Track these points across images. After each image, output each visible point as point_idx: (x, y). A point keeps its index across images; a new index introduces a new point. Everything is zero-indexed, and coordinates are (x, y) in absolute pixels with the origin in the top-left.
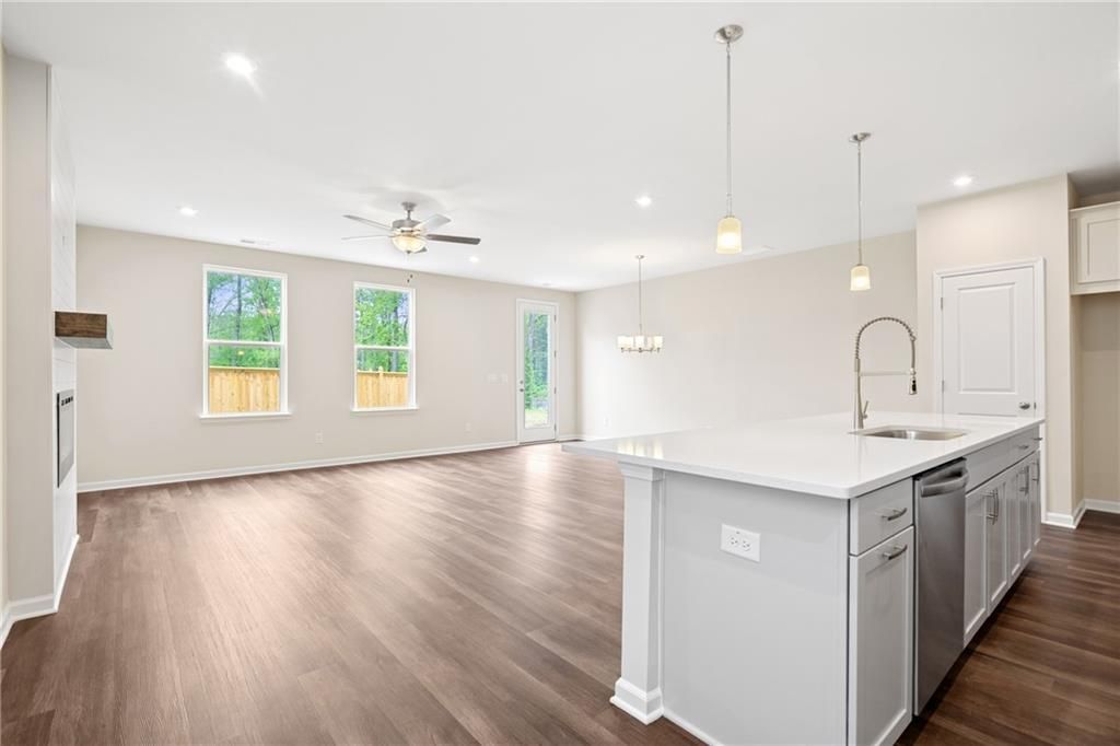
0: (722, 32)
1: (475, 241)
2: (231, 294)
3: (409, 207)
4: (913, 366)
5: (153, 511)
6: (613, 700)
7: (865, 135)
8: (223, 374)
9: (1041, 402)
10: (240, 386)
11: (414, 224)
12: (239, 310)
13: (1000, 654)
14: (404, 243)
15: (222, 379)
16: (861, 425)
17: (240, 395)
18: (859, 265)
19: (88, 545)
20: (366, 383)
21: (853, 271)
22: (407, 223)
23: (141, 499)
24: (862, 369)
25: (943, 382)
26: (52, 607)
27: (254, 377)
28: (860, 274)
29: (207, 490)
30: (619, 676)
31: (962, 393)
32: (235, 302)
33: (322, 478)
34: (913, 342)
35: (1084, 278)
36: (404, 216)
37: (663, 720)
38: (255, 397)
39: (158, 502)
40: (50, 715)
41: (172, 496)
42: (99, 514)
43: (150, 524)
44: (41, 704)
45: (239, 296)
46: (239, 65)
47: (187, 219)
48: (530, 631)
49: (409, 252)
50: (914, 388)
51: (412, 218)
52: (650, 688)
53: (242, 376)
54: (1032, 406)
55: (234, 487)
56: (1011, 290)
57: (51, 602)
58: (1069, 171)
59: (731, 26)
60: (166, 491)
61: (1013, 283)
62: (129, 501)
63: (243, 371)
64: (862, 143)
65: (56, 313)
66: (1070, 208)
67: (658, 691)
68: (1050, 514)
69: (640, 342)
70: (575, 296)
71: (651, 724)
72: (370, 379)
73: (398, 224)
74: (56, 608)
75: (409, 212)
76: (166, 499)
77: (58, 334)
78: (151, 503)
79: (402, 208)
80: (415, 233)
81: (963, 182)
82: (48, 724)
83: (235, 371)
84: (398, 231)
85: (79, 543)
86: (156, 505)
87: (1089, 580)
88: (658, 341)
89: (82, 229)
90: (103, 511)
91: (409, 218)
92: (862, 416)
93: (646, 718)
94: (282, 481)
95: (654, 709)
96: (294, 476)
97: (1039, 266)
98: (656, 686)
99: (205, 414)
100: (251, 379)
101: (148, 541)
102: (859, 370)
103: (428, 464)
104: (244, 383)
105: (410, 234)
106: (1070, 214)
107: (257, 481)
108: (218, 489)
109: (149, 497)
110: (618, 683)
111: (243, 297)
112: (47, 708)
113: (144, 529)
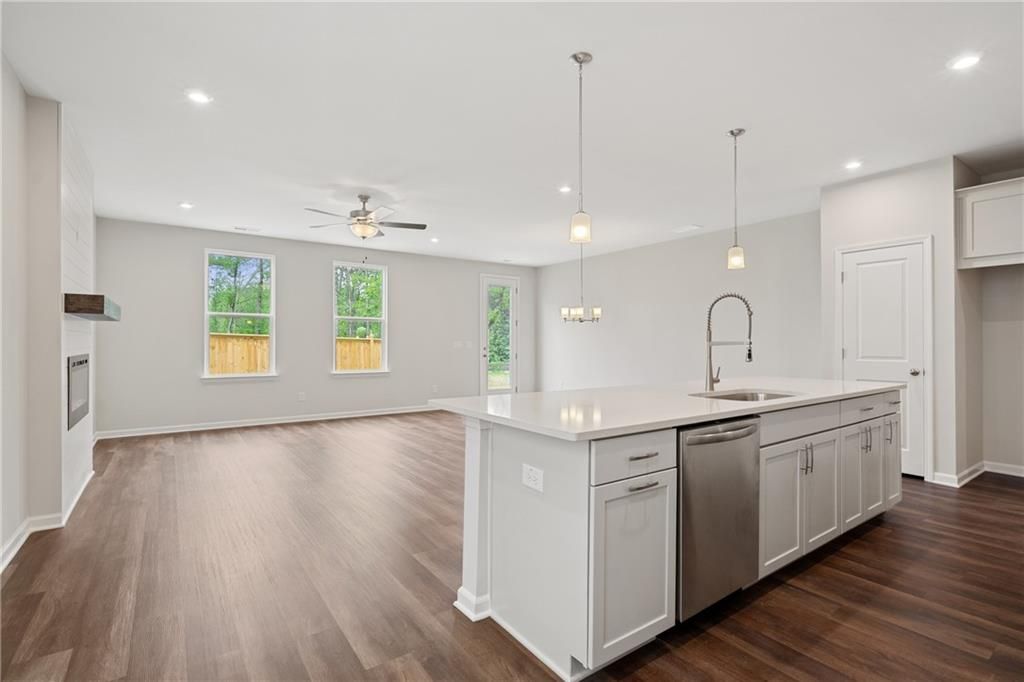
0: (575, 57)
1: (423, 227)
2: (255, 268)
3: (364, 199)
4: (750, 337)
5: (156, 454)
6: (456, 604)
7: (741, 131)
8: (235, 340)
9: (929, 369)
10: (249, 351)
11: (367, 213)
12: (261, 282)
13: (807, 586)
14: (358, 230)
15: (234, 345)
16: (712, 388)
17: (249, 359)
18: (736, 246)
19: (100, 479)
20: (359, 348)
21: (730, 251)
22: (362, 213)
23: (150, 445)
24: (713, 340)
25: (843, 350)
26: (60, 522)
27: (261, 343)
28: (736, 254)
29: (204, 438)
30: (461, 585)
31: (860, 360)
32: (258, 276)
33: (301, 430)
34: (750, 316)
35: (969, 253)
36: (359, 206)
37: (489, 619)
38: (262, 361)
39: (163, 448)
40: (41, 595)
41: (175, 442)
42: (114, 455)
43: (151, 465)
44: (38, 587)
45: (262, 270)
46: (198, 98)
47: (187, 212)
48: (415, 553)
49: (364, 238)
50: (750, 356)
51: (367, 209)
52: (479, 593)
53: (251, 342)
54: (921, 373)
55: (227, 437)
56: (903, 265)
57: (60, 520)
58: (955, 153)
59: (582, 53)
60: (171, 439)
61: (905, 259)
62: (140, 446)
63: (251, 337)
64: (738, 138)
65: (66, 295)
66: (956, 188)
67: (488, 596)
68: (937, 474)
69: (580, 312)
70: (536, 271)
71: (479, 622)
72: (362, 346)
73: (355, 214)
74: (63, 523)
75: (364, 203)
76: (170, 444)
77: (67, 311)
78: (157, 448)
79: (359, 199)
80: (369, 221)
81: (853, 166)
82: (38, 601)
83: (245, 338)
84: (355, 220)
85: (94, 477)
86: (161, 450)
87: (936, 532)
88: (597, 311)
89: (100, 221)
90: (118, 453)
91: (364, 208)
92: (714, 381)
93: (474, 617)
94: (267, 432)
95: (483, 610)
96: (279, 429)
97: (928, 242)
98: (486, 593)
99: (206, 375)
100: (259, 344)
101: (146, 478)
102: (710, 340)
103: (395, 420)
104: (253, 348)
105: (364, 222)
106: (955, 193)
107: (247, 432)
108: (214, 438)
109: (157, 443)
110: (459, 590)
111: (265, 271)
112: (41, 590)
113: (146, 468)
